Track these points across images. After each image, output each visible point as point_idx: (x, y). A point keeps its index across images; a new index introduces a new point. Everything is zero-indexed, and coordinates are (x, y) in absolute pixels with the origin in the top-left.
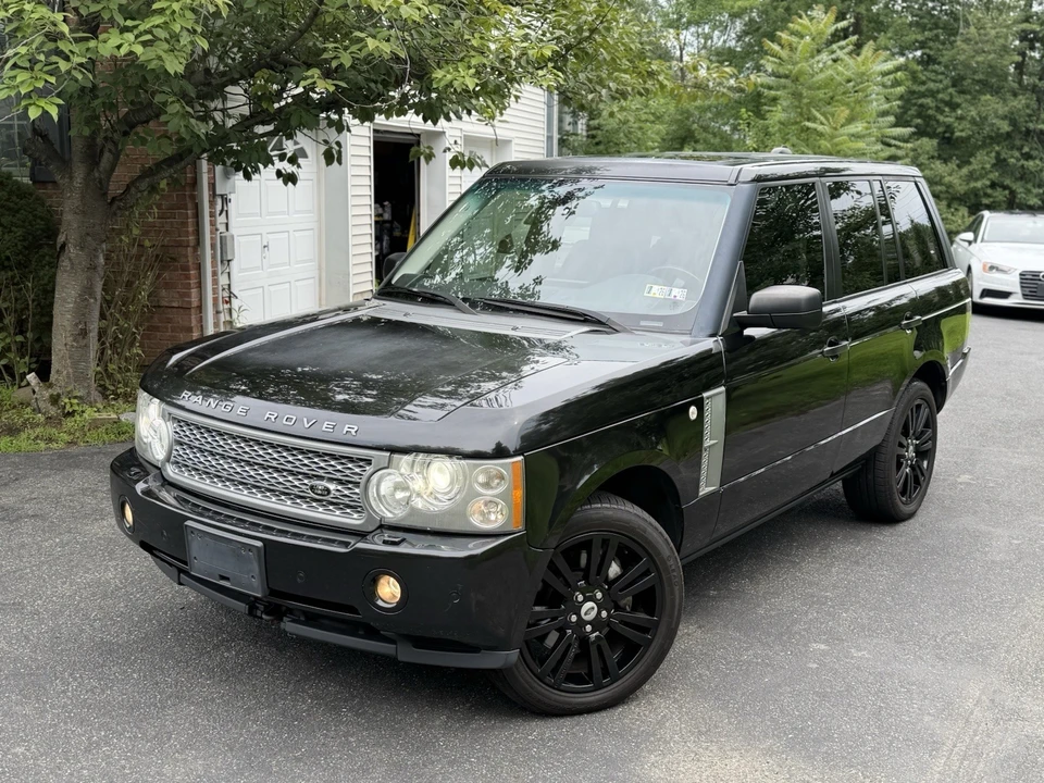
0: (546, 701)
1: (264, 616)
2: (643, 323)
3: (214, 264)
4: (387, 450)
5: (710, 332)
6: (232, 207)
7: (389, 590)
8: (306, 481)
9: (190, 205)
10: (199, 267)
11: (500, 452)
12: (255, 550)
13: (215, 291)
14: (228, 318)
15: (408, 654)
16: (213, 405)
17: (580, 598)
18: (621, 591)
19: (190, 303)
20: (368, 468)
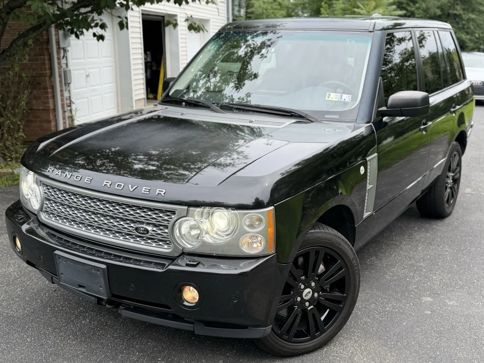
0: (284, 349)
1: (107, 306)
2: (327, 116)
3: (61, 86)
4: (185, 205)
5: (366, 121)
6: (69, 54)
7: (191, 295)
8: (132, 225)
9: (46, 53)
10: (53, 87)
11: (258, 205)
12: (101, 271)
13: (62, 100)
14: (70, 115)
15: (201, 330)
16: (69, 176)
17: (302, 287)
18: (326, 281)
19: (49, 107)
20: (173, 216)
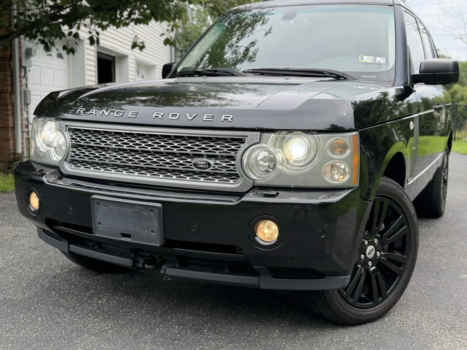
2: (363, 76)
4: (258, 131)
5: (404, 81)
6: (29, 75)
7: (268, 231)
8: (190, 160)
9: (8, 69)
10: (13, 105)
12: (156, 211)
14: (28, 137)
15: (267, 283)
16: (106, 114)
17: (366, 242)
18: (388, 238)
20: (242, 145)
